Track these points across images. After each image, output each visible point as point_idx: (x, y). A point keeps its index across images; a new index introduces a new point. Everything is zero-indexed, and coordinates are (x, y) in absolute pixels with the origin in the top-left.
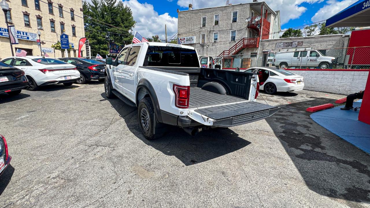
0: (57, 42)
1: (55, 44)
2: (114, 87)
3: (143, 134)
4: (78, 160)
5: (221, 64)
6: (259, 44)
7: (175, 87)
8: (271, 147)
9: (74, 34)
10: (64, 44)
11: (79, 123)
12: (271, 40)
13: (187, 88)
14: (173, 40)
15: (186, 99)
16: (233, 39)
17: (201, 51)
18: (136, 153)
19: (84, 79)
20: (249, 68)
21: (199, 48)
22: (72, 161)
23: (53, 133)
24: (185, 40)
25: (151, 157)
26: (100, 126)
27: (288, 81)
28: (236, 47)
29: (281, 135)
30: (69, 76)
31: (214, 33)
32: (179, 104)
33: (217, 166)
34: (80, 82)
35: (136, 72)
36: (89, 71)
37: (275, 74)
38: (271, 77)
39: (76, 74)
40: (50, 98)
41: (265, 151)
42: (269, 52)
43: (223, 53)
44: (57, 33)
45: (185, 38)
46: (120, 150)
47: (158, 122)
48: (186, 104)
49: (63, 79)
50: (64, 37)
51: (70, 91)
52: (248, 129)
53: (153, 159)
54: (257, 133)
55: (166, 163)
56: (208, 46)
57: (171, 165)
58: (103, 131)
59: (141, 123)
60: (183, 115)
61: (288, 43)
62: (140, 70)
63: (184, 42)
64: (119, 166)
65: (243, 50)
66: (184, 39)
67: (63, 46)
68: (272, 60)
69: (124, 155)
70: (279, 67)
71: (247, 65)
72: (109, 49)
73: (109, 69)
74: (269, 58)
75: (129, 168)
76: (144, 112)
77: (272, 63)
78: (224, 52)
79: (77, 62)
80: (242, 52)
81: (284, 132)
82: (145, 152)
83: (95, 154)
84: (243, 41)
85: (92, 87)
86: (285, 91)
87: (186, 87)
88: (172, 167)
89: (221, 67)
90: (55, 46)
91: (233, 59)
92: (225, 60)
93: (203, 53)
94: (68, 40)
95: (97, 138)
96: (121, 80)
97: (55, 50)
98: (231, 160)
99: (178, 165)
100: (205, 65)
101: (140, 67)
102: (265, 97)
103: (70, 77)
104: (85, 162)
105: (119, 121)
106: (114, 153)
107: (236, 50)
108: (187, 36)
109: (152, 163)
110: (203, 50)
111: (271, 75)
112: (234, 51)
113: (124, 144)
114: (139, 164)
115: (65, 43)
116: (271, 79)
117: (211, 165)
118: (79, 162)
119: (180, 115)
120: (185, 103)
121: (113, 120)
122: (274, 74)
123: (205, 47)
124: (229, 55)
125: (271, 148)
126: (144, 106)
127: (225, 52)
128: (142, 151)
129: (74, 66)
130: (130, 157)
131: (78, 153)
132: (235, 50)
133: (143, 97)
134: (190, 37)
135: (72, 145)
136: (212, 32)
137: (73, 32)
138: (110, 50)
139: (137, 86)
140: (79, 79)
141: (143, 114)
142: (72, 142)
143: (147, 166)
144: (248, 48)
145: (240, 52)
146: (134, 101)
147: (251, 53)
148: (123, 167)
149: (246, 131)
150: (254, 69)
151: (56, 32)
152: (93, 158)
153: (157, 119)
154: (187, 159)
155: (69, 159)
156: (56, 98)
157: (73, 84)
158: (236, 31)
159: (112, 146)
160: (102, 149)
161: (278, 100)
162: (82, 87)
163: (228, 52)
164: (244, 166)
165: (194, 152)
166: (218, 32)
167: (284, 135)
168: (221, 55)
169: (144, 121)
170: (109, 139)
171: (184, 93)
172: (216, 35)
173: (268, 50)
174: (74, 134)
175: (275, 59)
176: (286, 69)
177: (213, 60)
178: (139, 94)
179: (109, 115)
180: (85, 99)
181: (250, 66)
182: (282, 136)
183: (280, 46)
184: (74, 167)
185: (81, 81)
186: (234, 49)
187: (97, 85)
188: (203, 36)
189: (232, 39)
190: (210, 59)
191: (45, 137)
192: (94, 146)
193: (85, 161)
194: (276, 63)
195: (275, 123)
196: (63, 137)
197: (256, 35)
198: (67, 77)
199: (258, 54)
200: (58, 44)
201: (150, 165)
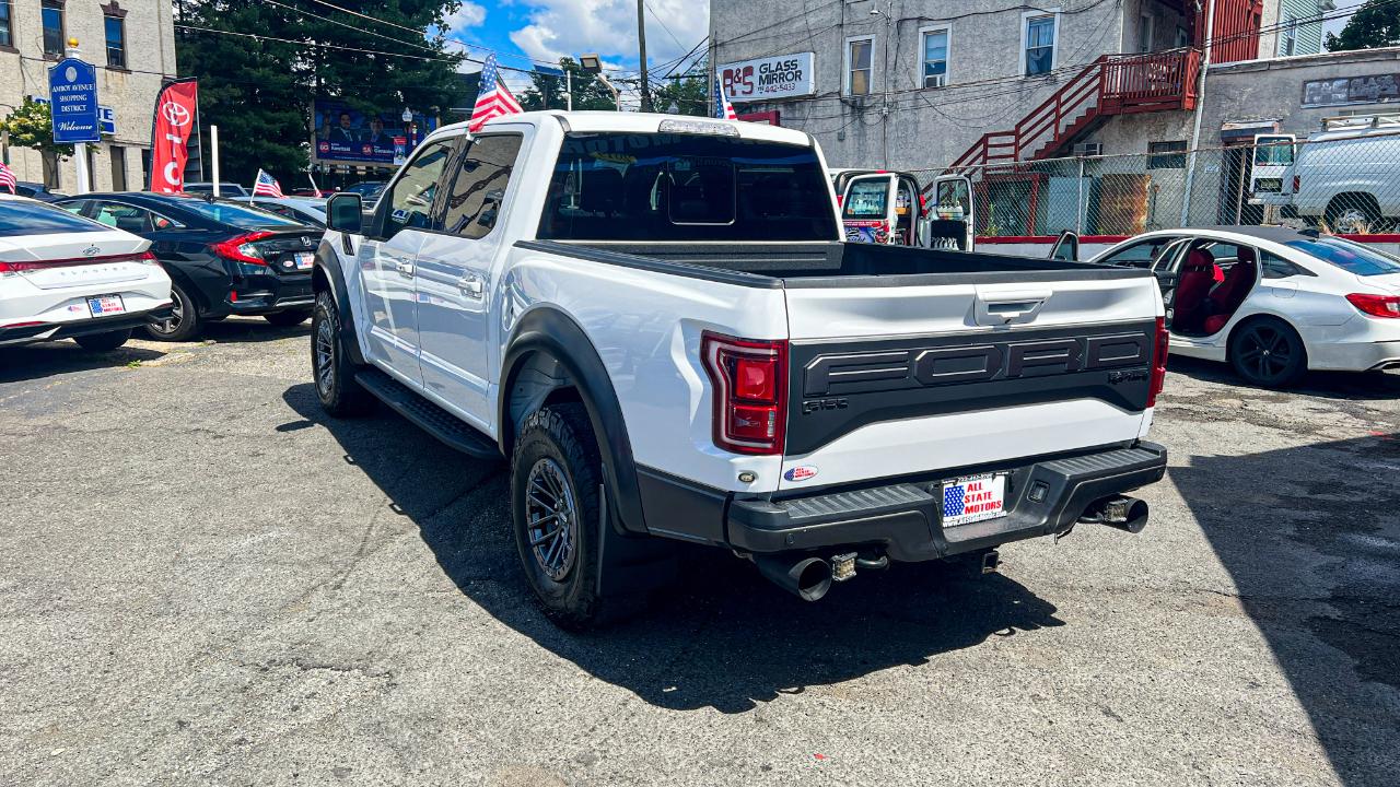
0: (19, 104)
1: (11, 113)
2: (367, 353)
3: (538, 602)
4: (211, 734)
5: (967, 213)
6: (1197, 90)
7: (714, 347)
8: (1258, 676)
9: (117, 59)
10: (68, 118)
11: (190, 549)
12: (1270, 63)
13: (772, 352)
14: (683, 81)
15: (770, 404)
16: (1040, 62)
17: (849, 141)
18: (511, 702)
19: (192, 316)
20: (1138, 230)
21: (836, 124)
22: (182, 740)
23: (61, 603)
24: (755, 79)
25: (590, 721)
26: (305, 565)
27: (1373, 306)
28: (1056, 110)
29: (1318, 613)
30: (114, 295)
31: (922, 30)
32: (736, 432)
33: (948, 771)
34: (169, 328)
35: (498, 271)
36: (217, 265)
37: (1294, 269)
38: (1265, 282)
39: (148, 287)
40: (15, 420)
41: (1219, 698)
42: (1257, 136)
43: (981, 148)
44: (23, 50)
45: (756, 64)
46: (424, 687)
47: (620, 530)
48: (770, 433)
49: (83, 313)
50: (71, 74)
51: (115, 380)
52: (1124, 581)
53: (602, 731)
54: (1180, 601)
55: (672, 753)
56: (893, 105)
57: (702, 763)
58: (321, 591)
59: (528, 546)
60: (756, 487)
61: (1376, 77)
62: (522, 263)
63: (748, 88)
64: (426, 764)
65: (1102, 126)
66: (749, 71)
67: (63, 126)
68: (1280, 181)
69: (451, 714)
70: (1321, 222)
71: (1130, 214)
72: (313, 138)
73: (341, 253)
74: (1258, 172)
75: (478, 778)
76: (543, 484)
77: (1279, 200)
78: (984, 140)
79: (153, 215)
80: (1096, 137)
81: (1336, 599)
82: (560, 697)
83: (295, 708)
84: (1101, 74)
85: (237, 358)
86: (1358, 365)
87: (769, 348)
88: (704, 771)
89: (970, 229)
90: (12, 125)
91: (1046, 182)
92: (991, 188)
93: (862, 155)
94: (91, 95)
95: (293, 627)
96: (410, 315)
97: (12, 149)
98: (1023, 741)
99: (737, 762)
100: (869, 223)
101: (520, 244)
102: (1237, 403)
103: (117, 300)
104: (246, 748)
105: (404, 537)
106: (396, 702)
107: (1057, 129)
108: (766, 56)
109: (598, 754)
110: (861, 134)
111: (1267, 276)
112: (1048, 135)
113: (441, 656)
114: (532, 758)
115: (77, 108)
116: (1268, 297)
117: (915, 766)
118: (215, 748)
119: (739, 487)
120: (766, 427)
121: (373, 534)
122: (1291, 269)
123: (871, 118)
124: (1015, 156)
125: (1254, 685)
126: (544, 449)
127: (992, 141)
128: (542, 693)
129: (140, 243)
130: (481, 724)
131: (206, 701)
132: (1052, 129)
133: (536, 405)
134: (782, 60)
135: (167, 664)
136: (910, 27)
137: (108, 43)
138: (319, 142)
139: (504, 347)
140: (163, 311)
141: (540, 496)
142: (167, 646)
143: (573, 765)
144: (1129, 119)
145: (1079, 141)
146: (490, 425)
147: (1153, 146)
148: (450, 769)
149: (1111, 590)
150: (1164, 240)
151: (17, 45)
152: (284, 729)
153: (615, 518)
154: (782, 734)
155: (164, 733)
156: (45, 421)
157: (131, 343)
158: (1057, 17)
159: (378, 667)
160: (331, 683)
161: (1317, 419)
162: (176, 358)
163: (1012, 139)
164: (1097, 771)
165: (821, 700)
166: (949, 26)
167: (1334, 613)
168: (970, 158)
169: (544, 533)
170: (364, 631)
171: (757, 377)
172: (934, 43)
173: (1252, 126)
174: (169, 605)
175: (1297, 180)
176: (1367, 233)
177: (918, 193)
178: (518, 386)
179: (347, 509)
180: (209, 423)
181: (1143, 219)
182: (1327, 618)
183: (1327, 99)
184: (193, 768)
185: (175, 322)
186: (1046, 122)
187: (261, 345)
188: (862, 52)
189: (1034, 67)
190: (902, 186)
191: (21, 621)
192: (287, 670)
193: (250, 739)
194: (1303, 202)
195: (1288, 548)
196: (118, 624)
197: (1178, 41)
198: (103, 303)
199: (1195, 147)
200: (25, 113)
201: (588, 761)
